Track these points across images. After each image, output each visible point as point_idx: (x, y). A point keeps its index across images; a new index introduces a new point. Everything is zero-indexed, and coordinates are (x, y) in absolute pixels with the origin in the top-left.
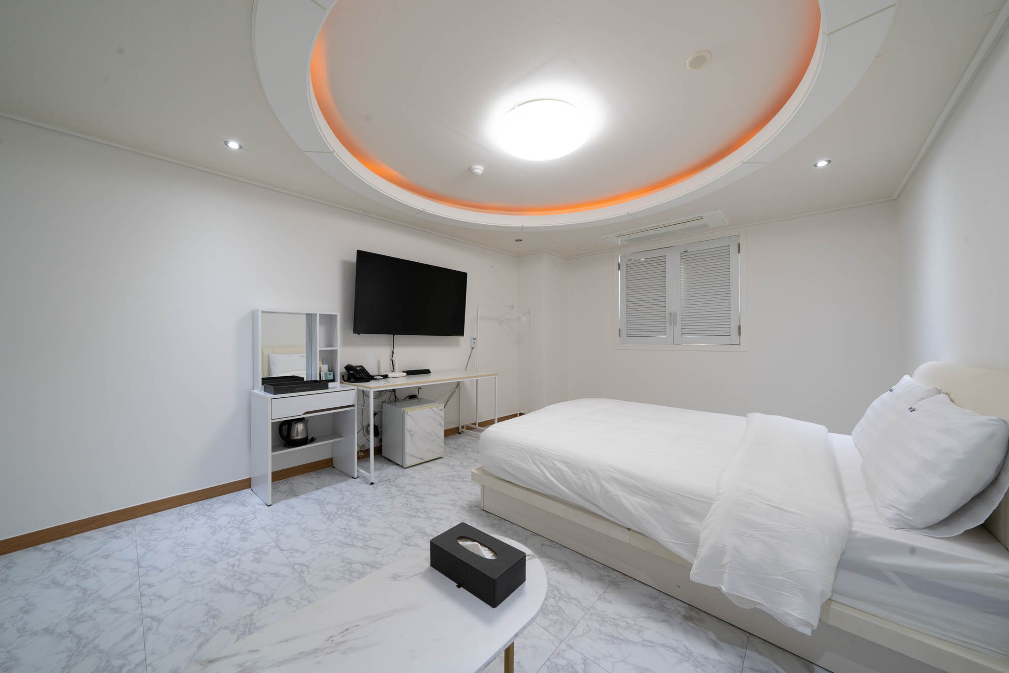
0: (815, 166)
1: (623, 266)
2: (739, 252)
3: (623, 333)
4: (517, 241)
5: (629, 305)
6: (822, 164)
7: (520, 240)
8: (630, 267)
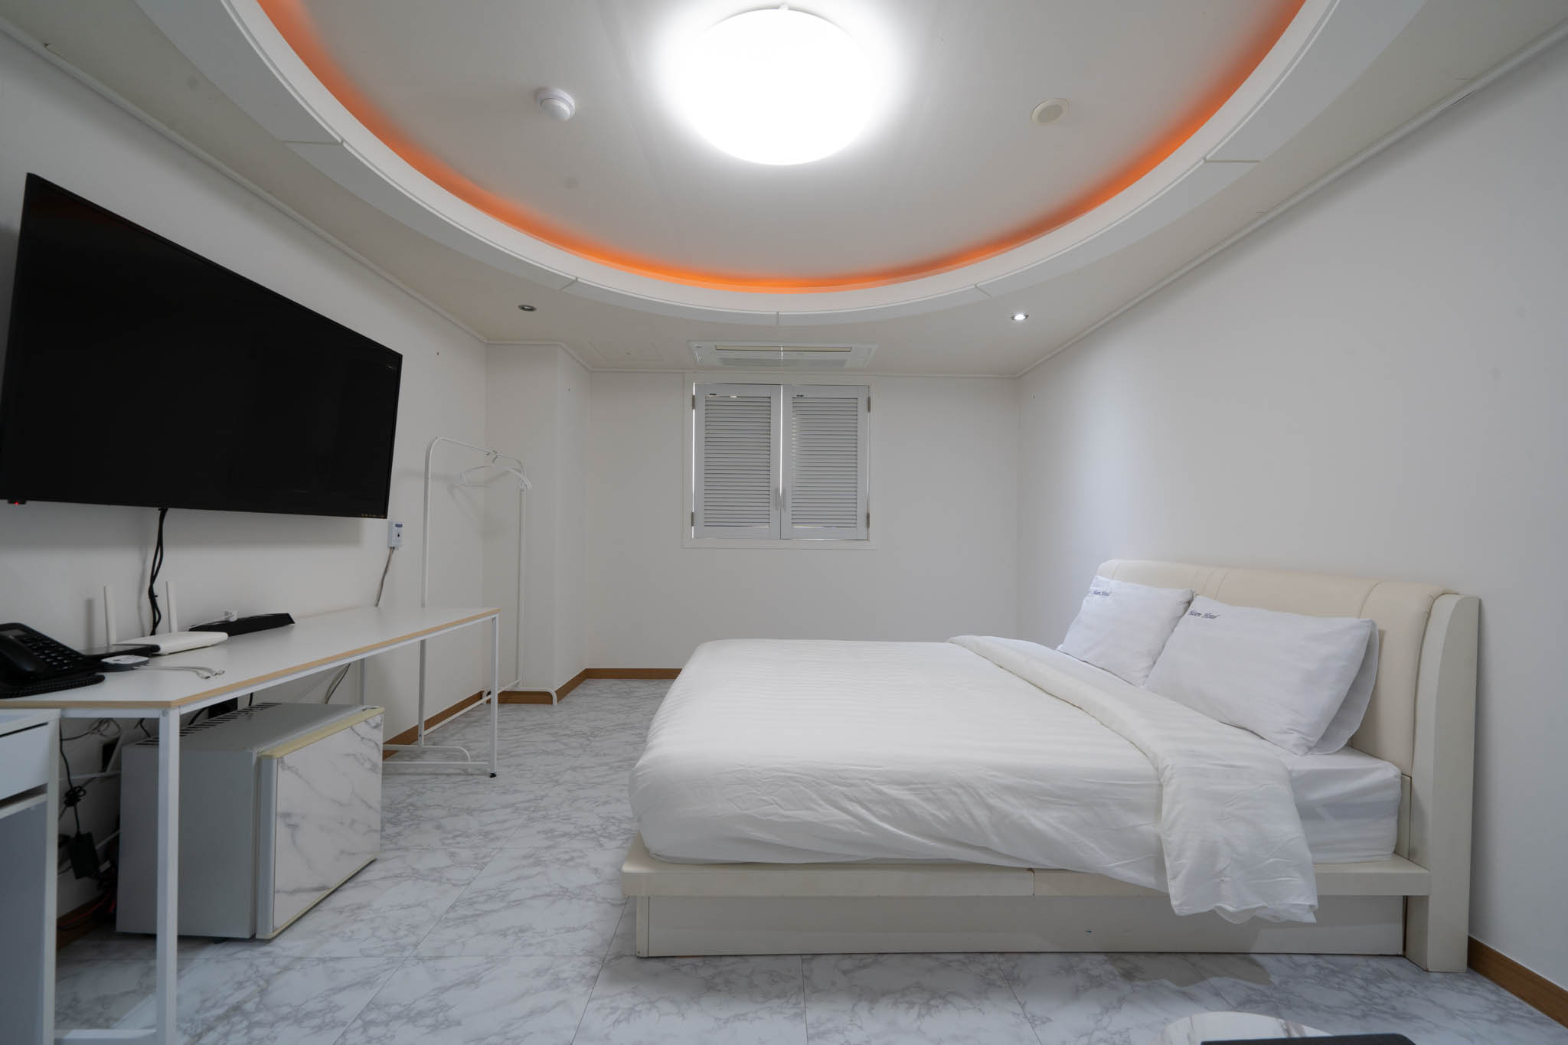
0: (1013, 318)
1: (701, 404)
2: (869, 410)
3: (700, 518)
4: (523, 308)
5: (710, 472)
6: (1020, 317)
7: (532, 309)
8: (713, 407)
